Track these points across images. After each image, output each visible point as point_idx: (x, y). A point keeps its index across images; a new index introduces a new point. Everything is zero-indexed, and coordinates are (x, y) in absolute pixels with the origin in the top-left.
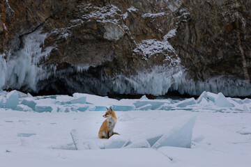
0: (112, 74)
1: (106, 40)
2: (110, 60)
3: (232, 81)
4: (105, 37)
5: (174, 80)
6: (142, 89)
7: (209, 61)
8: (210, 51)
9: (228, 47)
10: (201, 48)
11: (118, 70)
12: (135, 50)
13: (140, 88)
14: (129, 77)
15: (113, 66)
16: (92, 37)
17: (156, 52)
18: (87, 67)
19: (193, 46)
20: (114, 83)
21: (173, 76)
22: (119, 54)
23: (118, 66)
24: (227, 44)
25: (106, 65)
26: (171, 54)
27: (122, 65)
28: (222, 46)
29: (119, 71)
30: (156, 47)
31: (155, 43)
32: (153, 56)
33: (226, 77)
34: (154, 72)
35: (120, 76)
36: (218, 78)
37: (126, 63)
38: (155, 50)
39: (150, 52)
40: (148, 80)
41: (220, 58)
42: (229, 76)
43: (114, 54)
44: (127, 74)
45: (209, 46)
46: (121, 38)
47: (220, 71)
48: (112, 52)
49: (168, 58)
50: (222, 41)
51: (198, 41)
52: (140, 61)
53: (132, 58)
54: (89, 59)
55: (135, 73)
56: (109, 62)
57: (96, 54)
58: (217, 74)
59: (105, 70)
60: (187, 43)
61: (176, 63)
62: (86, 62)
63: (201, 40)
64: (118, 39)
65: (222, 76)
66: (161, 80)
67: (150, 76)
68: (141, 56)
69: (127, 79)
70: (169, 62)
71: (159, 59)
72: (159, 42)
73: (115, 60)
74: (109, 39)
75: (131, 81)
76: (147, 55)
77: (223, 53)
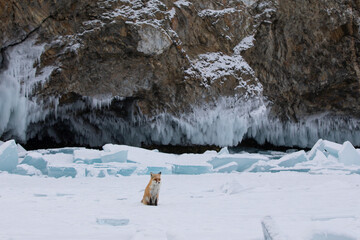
0: (150, 111)
1: (141, 55)
2: (146, 87)
3: (342, 122)
4: (139, 49)
5: (253, 121)
6: (201, 136)
7: (306, 89)
8: (307, 71)
9: (336, 65)
10: (294, 67)
11: (160, 104)
12: (189, 71)
13: (196, 134)
14: (179, 117)
15: (151, 97)
16: (118, 50)
17: (223, 73)
18: (108, 100)
19: (281, 64)
20: (153, 126)
21: (251, 114)
22: (162, 79)
23: (160, 98)
24: (334, 60)
25: (140, 96)
26: (247, 77)
27: (168, 96)
28: (326, 64)
29: (162, 107)
30: (223, 66)
31: (221, 58)
32: (218, 81)
33: (333, 116)
34: (219, 107)
35: (163, 115)
36: (320, 117)
37: (174, 93)
38: (221, 70)
39: (213, 75)
40: (211, 122)
41: (322, 84)
42: (338, 113)
43: (154, 78)
44: (175, 112)
45: (306, 64)
46: (165, 51)
47: (324, 105)
48: (151, 74)
49: (243, 83)
50: (326, 56)
51: (289, 55)
52: (197, 90)
53: (184, 85)
54: (113, 86)
55: (188, 110)
56: (144, 91)
57: (124, 78)
58: (318, 110)
59: (138, 104)
60: (271, 59)
61: (256, 92)
62: (108, 91)
63: (293, 54)
64: (161, 52)
65: (327, 113)
66: (232, 121)
67: (213, 113)
68: (199, 81)
69: (175, 119)
70: (244, 90)
71: (228, 86)
72: (226, 57)
73: (155, 87)
74: (146, 52)
75: (181, 122)
76: (208, 79)
77: (329, 76)
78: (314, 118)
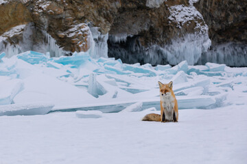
0: (146, 44)
1: (148, 9)
2: (146, 29)
3: (240, 49)
4: (147, 5)
5: (204, 49)
6: (175, 59)
7: (219, 27)
8: (223, 15)
9: (239, 10)
10: (216, 12)
11: (153, 39)
12: (170, 18)
13: (173, 58)
14: (164, 47)
15: (148, 35)
16: (135, 6)
17: (188, 19)
18: (124, 37)
19: (208, 11)
20: (147, 53)
21: (204, 45)
22: (155, 23)
23: (153, 36)
24: (239, 7)
25: (142, 34)
26: (200, 21)
27: (159, 34)
28: (233, 10)
29: (155, 41)
30: (187, 14)
31: (184, 9)
32: (185, 24)
33: (234, 45)
34: (186, 41)
35: (155, 46)
36: (226, 46)
37: (162, 32)
38: (187, 16)
39: (182, 20)
40: (182, 50)
41: (230, 23)
42: (238, 43)
43: (151, 22)
44: (162, 44)
45: (223, 10)
46: (161, 6)
47: (229, 38)
48: (149, 20)
49: (199, 25)
50: (234, 4)
51: (213, 5)
52: (175, 30)
53: (168, 27)
54: (127, 28)
55: (169, 43)
56: (145, 31)
57: (133, 23)
58: (224, 41)
59: (139, 39)
60: (202, 7)
61: (205, 30)
62: (124, 31)
63: (215, 4)
64: (159, 6)
65: (231, 43)
66: (193, 50)
67: (183, 45)
68: (176, 24)
69: (161, 49)
70: (199, 29)
71: (190, 27)
73: (151, 29)
74: (150, 7)
75: (164, 50)
76: (181, 23)
77: (234, 17)
78: (222, 46)
